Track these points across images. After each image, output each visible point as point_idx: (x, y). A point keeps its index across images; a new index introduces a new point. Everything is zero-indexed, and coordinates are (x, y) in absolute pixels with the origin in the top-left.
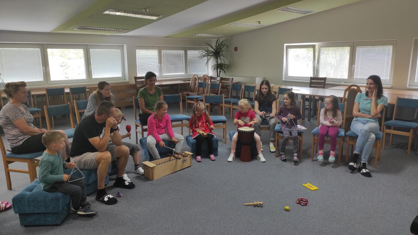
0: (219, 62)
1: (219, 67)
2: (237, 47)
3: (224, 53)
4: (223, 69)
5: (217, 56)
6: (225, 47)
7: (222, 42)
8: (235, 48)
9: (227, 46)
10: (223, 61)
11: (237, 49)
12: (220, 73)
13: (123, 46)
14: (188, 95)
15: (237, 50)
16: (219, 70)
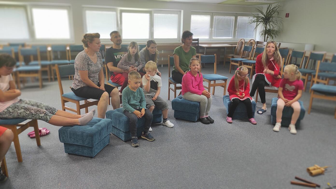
0: (268, 27)
1: (267, 32)
2: (289, 14)
3: (274, 19)
4: (271, 35)
5: (267, 22)
6: (276, 13)
7: (273, 8)
8: (286, 14)
9: (278, 12)
10: (272, 27)
11: (288, 15)
12: (267, 39)
13: (180, 11)
14: (233, 57)
15: (288, 17)
16: (266, 36)
